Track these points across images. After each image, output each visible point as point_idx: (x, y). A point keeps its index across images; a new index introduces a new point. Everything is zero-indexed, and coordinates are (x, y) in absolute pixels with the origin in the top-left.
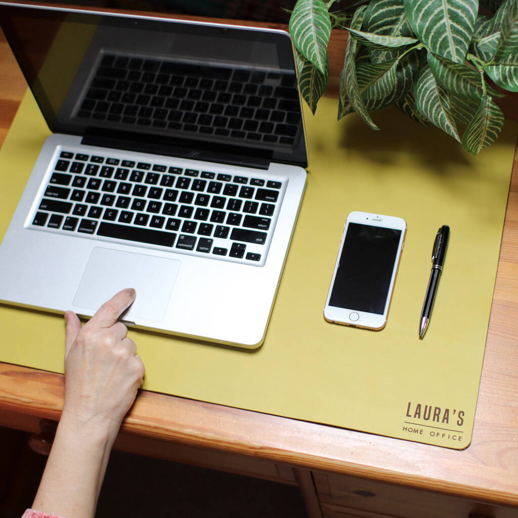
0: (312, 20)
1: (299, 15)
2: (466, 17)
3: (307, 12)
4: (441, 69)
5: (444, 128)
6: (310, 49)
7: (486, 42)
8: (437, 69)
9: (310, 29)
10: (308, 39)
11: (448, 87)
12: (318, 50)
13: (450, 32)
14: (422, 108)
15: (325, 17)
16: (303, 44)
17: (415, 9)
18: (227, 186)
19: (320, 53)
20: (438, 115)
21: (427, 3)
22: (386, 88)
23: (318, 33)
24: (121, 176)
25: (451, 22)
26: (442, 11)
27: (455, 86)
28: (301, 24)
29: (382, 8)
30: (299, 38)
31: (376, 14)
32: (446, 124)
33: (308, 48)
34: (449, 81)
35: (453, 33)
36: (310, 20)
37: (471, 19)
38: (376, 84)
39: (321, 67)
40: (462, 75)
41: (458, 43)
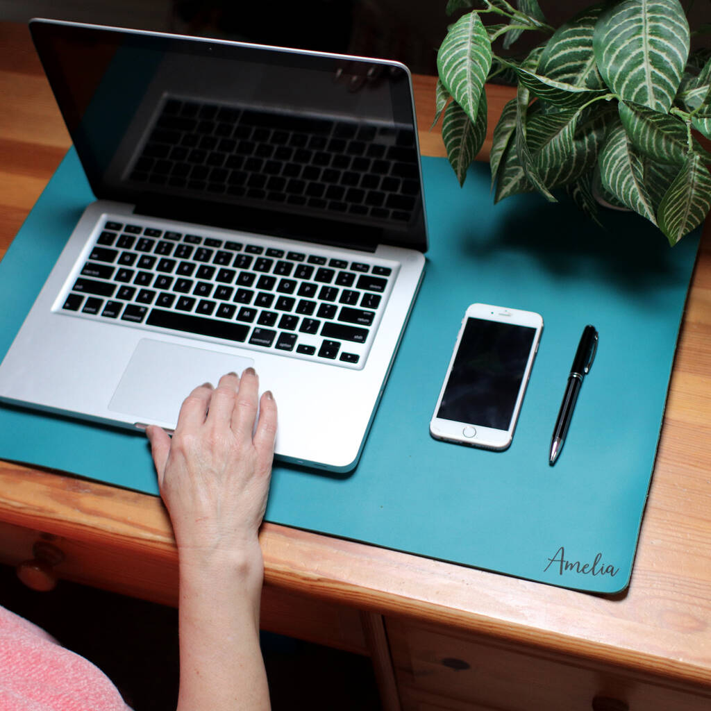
0: (469, 52)
1: (452, 44)
2: (672, 62)
3: (463, 41)
4: (636, 123)
5: (636, 208)
6: (461, 87)
7: (697, 94)
8: (631, 123)
9: (464, 64)
10: (459, 75)
11: (645, 147)
12: (471, 91)
13: (651, 82)
14: (608, 182)
15: (486, 49)
16: (452, 80)
17: (607, 49)
18: (320, 271)
19: (473, 94)
20: (629, 190)
21: (623, 43)
22: (562, 149)
23: (474, 69)
25: (652, 68)
26: (641, 54)
27: (654, 146)
28: (453, 55)
29: (564, 50)
30: (449, 72)
31: (555, 57)
32: (638, 202)
33: (459, 86)
34: (647, 139)
35: (653, 83)
36: (466, 51)
37: (678, 65)
38: (549, 144)
39: (472, 113)
40: (663, 129)
41: (660, 95)
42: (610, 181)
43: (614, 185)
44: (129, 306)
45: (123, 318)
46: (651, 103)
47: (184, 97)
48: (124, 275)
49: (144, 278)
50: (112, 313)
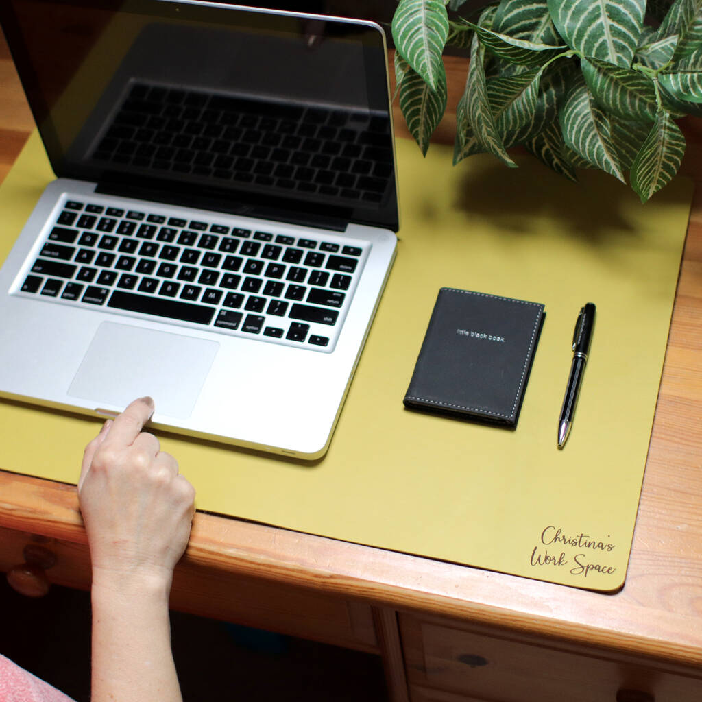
0: (423, 19)
1: (406, 12)
2: (630, 14)
3: (417, 8)
4: (599, 80)
5: (601, 165)
6: (418, 57)
7: (657, 48)
8: (594, 79)
9: (420, 31)
10: (416, 43)
11: (609, 105)
12: (429, 59)
13: (610, 36)
14: (571, 140)
15: (442, 15)
16: (409, 49)
17: (562, 6)
18: (288, 251)
19: (432, 63)
20: (594, 147)
22: (526, 110)
23: (431, 37)
24: (145, 233)
25: (610, 22)
26: (598, 8)
27: (618, 102)
28: (408, 23)
29: (518, 8)
30: (405, 42)
31: (509, 16)
32: (604, 159)
33: (416, 55)
34: (611, 96)
35: (613, 36)
36: (420, 18)
37: (637, 16)
38: (511, 106)
39: (432, 81)
40: (628, 85)
41: (620, 48)
42: (573, 139)
43: (577, 142)
44: (90, 288)
45: (83, 300)
46: (612, 57)
47: (151, 83)
48: (85, 256)
49: (105, 259)
50: (72, 295)
